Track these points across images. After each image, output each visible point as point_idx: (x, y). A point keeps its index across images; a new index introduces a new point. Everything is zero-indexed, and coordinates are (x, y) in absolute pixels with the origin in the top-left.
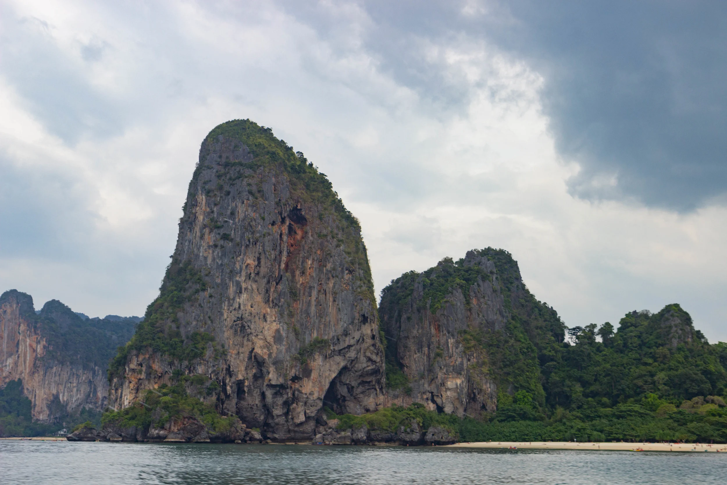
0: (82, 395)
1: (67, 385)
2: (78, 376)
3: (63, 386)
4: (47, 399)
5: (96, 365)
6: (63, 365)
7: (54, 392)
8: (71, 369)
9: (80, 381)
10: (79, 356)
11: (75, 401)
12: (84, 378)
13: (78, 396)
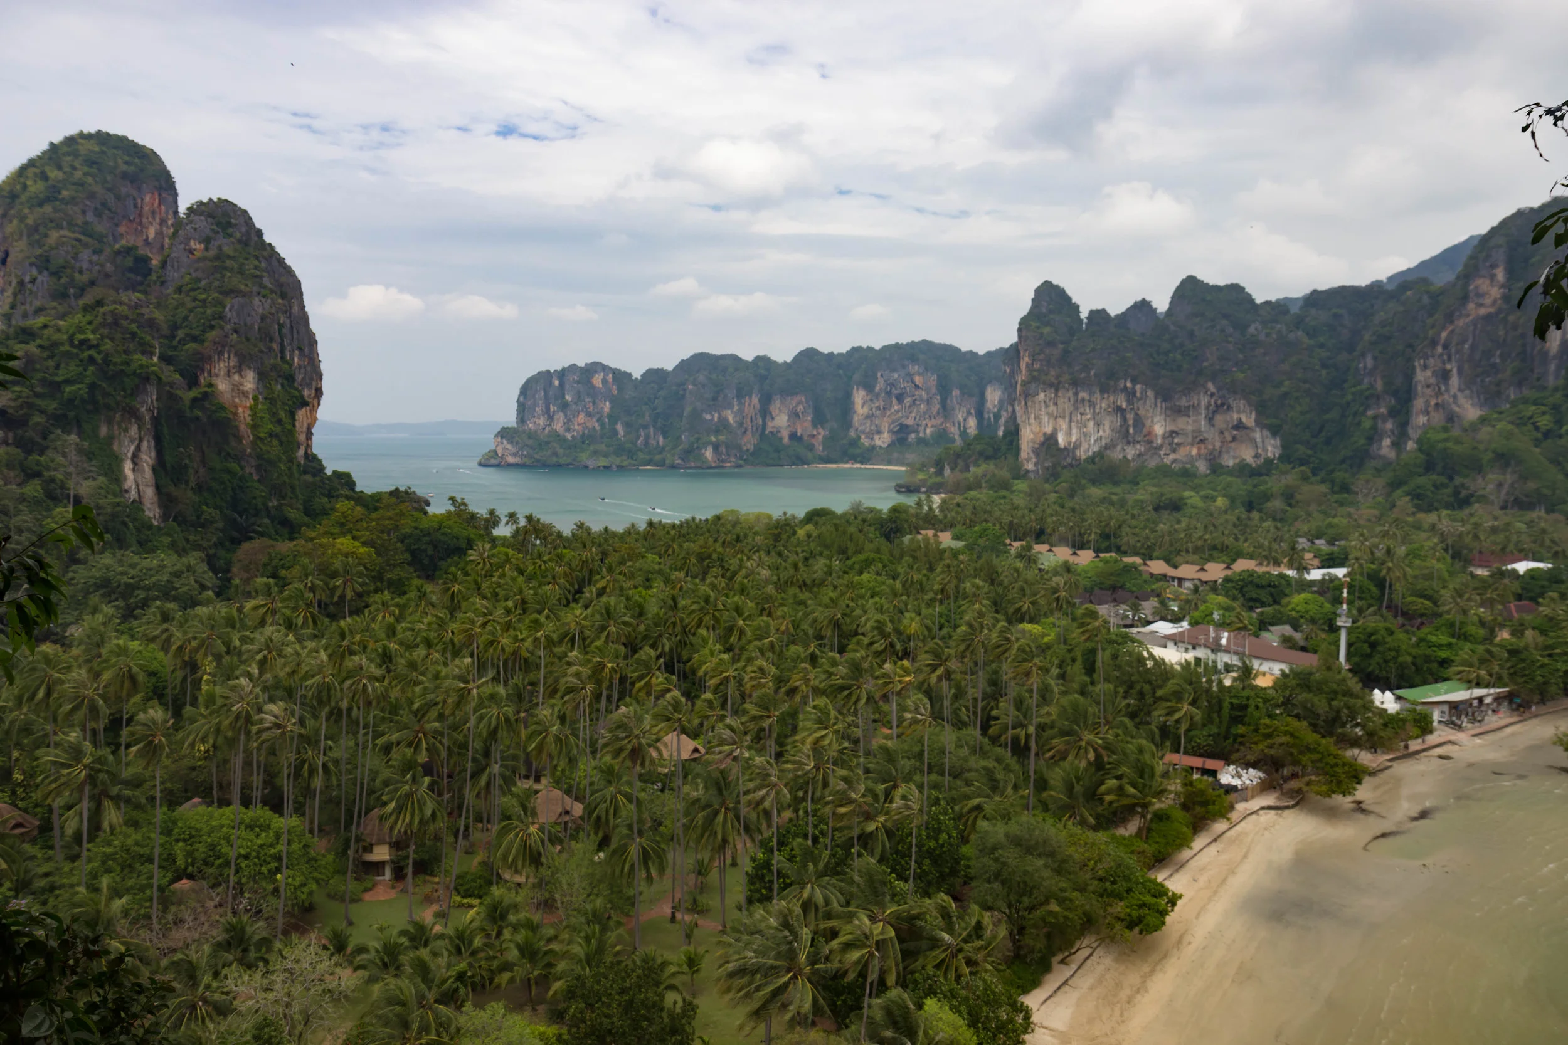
0: (1108, 431)
1: (1074, 418)
2: (1092, 404)
3: (1067, 419)
4: (1033, 441)
5: (1134, 381)
6: (1057, 390)
7: (1048, 429)
8: (1076, 394)
9: (1097, 410)
10: (1092, 373)
11: (1096, 441)
12: (1103, 405)
13: (1101, 433)
